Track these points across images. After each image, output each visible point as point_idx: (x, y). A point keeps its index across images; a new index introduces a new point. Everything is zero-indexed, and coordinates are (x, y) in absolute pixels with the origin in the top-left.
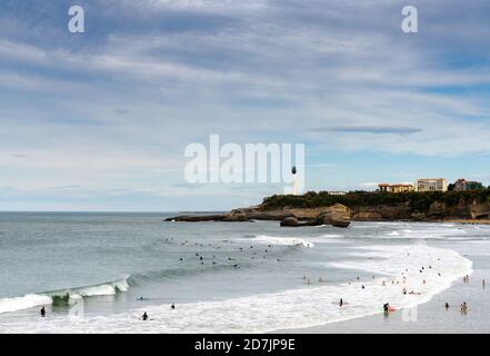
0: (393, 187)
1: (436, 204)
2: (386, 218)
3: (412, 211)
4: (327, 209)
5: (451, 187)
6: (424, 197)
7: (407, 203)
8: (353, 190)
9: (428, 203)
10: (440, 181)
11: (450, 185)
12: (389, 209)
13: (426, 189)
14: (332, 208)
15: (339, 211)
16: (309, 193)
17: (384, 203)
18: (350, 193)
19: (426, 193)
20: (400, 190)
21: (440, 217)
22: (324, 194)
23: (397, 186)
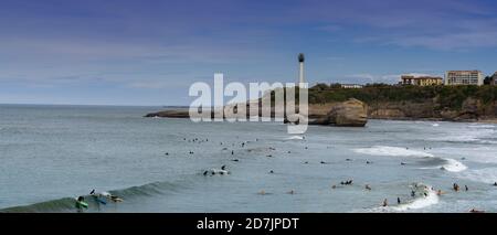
0: (418, 80)
1: (470, 101)
2: (410, 116)
3: (441, 108)
4: (340, 105)
5: (487, 81)
6: (455, 92)
7: (435, 99)
8: (372, 83)
9: (461, 100)
10: (475, 73)
11: (487, 78)
12: (413, 105)
13: (458, 83)
14: (345, 103)
15: (354, 108)
16: (319, 85)
17: (408, 98)
18: (368, 86)
19: (459, 87)
20: (428, 83)
21: (474, 115)
22: (336, 87)
23: (424, 79)
